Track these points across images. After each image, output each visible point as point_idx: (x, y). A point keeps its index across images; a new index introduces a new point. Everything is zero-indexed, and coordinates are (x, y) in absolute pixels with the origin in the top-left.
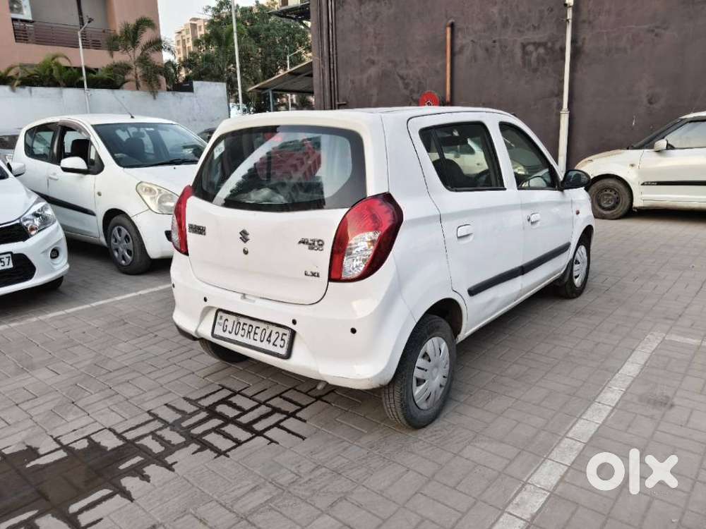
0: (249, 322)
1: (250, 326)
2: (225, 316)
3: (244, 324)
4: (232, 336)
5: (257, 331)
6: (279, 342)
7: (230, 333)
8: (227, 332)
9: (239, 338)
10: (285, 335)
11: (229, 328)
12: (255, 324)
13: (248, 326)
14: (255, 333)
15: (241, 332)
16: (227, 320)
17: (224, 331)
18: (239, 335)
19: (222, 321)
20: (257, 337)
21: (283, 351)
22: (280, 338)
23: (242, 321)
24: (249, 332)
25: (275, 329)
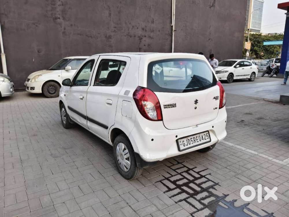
0: (192, 137)
1: (194, 138)
2: (182, 140)
3: (191, 139)
4: (189, 146)
5: (197, 138)
6: (206, 137)
7: (187, 145)
8: (186, 145)
9: (192, 145)
10: (207, 134)
11: (186, 144)
12: (195, 136)
13: (193, 139)
14: (197, 140)
15: (192, 142)
16: (183, 141)
17: (184, 146)
18: (191, 144)
19: (182, 143)
20: (198, 140)
21: (209, 140)
22: (206, 136)
23: (189, 138)
24: (194, 140)
25: (203, 134)
